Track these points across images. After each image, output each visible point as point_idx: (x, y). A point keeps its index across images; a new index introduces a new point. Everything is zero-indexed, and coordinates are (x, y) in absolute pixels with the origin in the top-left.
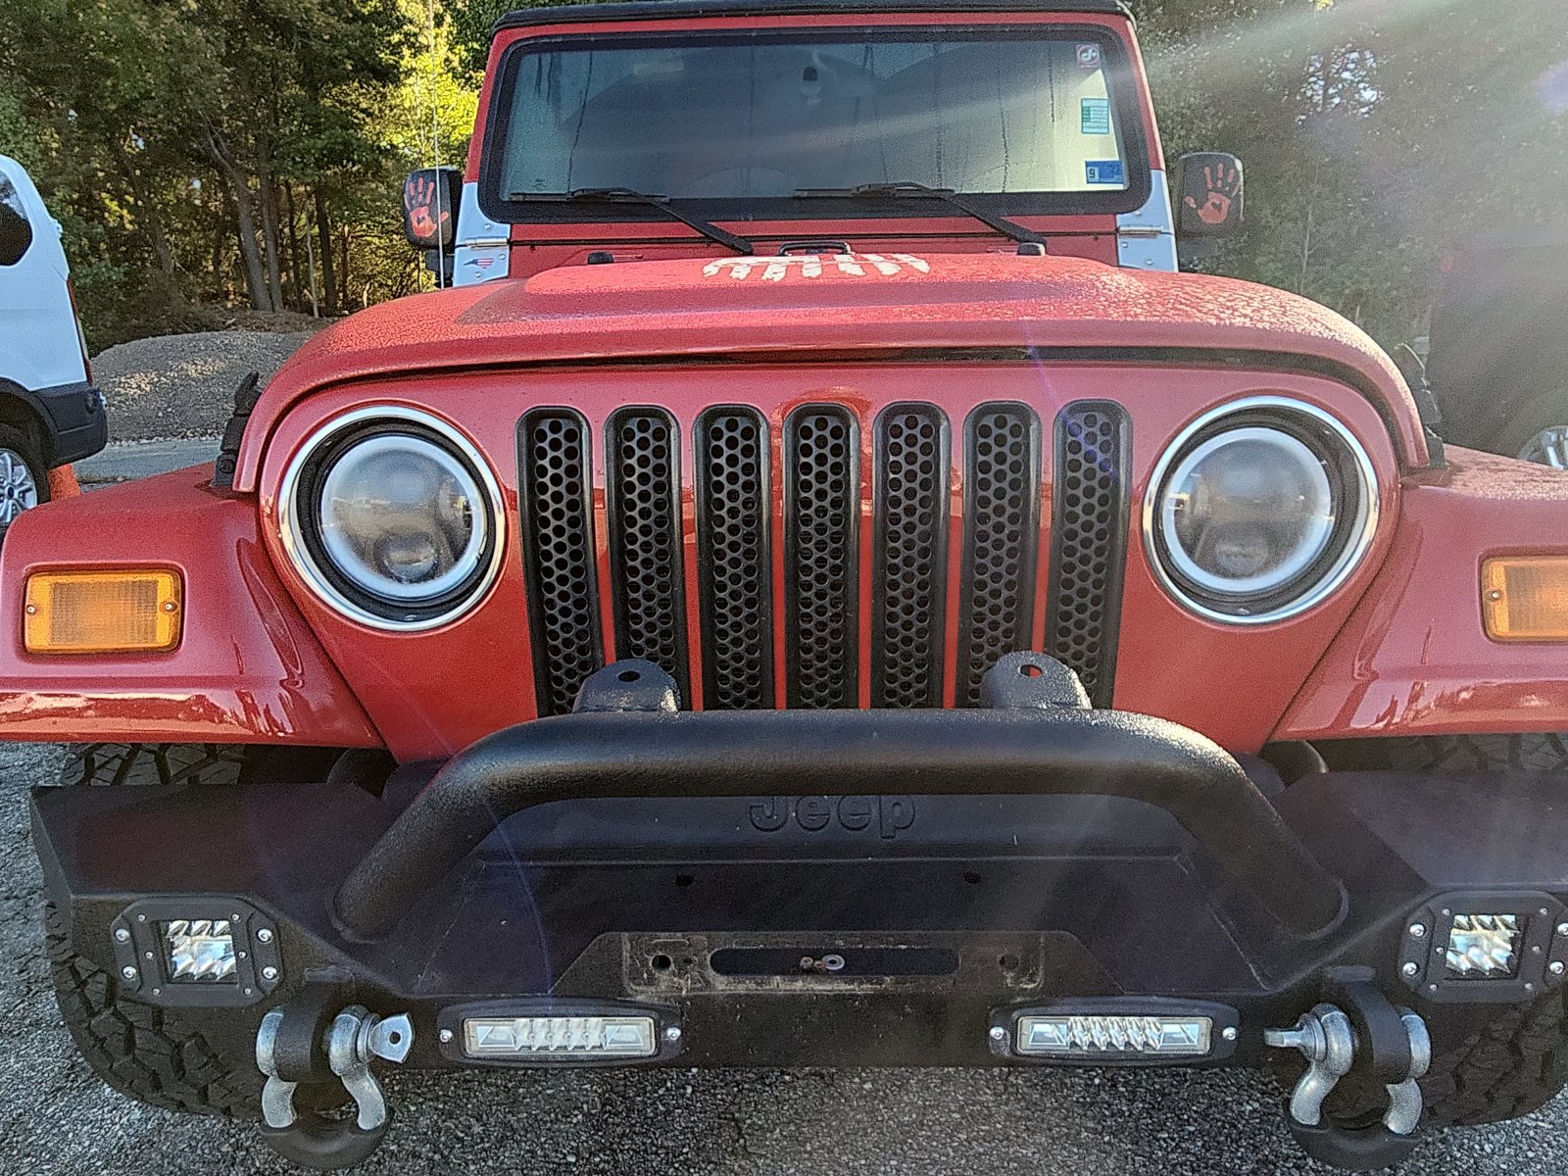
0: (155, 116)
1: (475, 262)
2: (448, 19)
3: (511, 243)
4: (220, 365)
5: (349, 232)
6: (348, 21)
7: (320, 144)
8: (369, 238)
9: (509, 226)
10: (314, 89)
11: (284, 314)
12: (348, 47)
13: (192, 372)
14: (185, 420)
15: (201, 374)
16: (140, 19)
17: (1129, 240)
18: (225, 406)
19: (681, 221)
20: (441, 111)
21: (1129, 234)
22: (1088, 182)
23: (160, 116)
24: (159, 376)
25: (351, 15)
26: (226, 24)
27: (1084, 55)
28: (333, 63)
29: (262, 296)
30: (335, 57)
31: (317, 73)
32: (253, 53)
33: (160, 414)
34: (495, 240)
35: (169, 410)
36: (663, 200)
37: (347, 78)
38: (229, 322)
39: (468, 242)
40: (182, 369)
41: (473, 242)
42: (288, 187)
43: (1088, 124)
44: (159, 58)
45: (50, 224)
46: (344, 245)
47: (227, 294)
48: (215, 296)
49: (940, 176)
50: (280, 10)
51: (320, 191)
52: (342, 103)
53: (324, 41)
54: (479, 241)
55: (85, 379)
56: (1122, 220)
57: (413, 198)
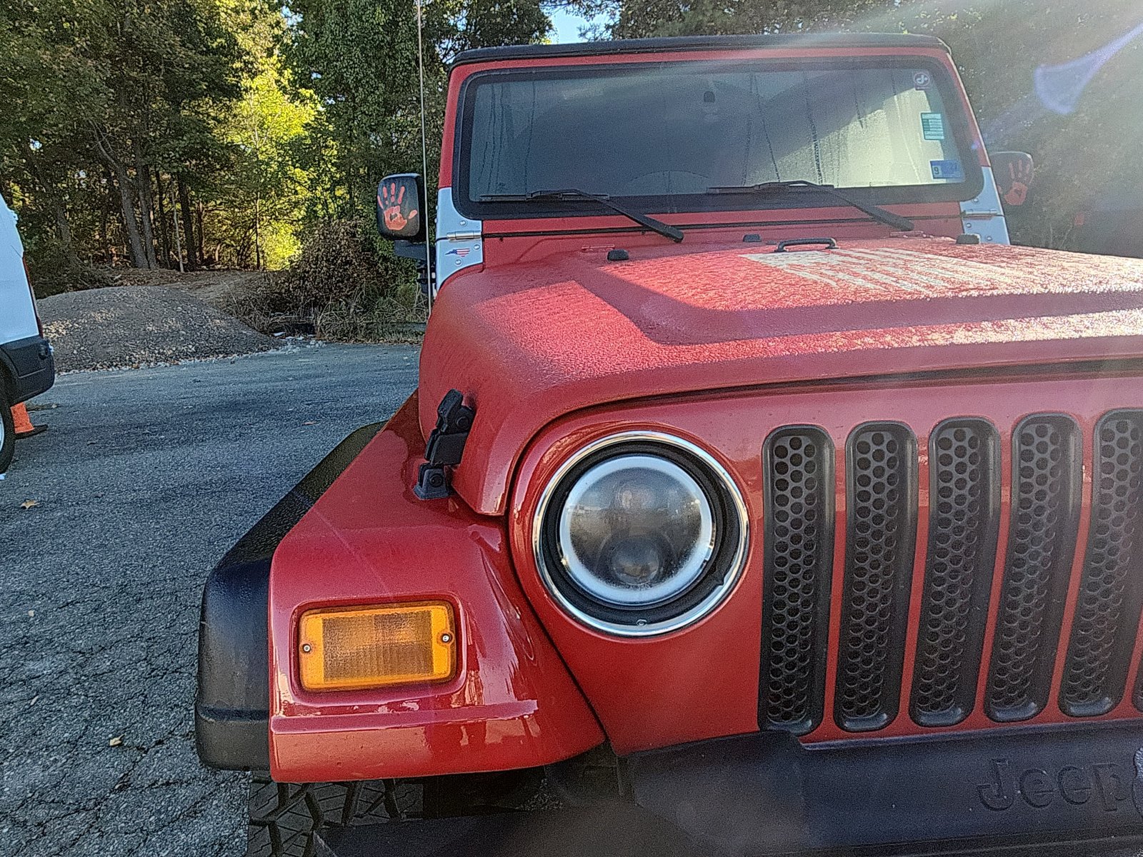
0: (57, 125)
1: (455, 252)
2: (276, 52)
3: (483, 236)
4: (119, 312)
5: (203, 208)
6: (202, 53)
7: (183, 144)
8: (217, 212)
9: (480, 222)
10: (177, 104)
11: (157, 270)
12: (202, 72)
13: (98, 317)
14: (96, 355)
15: (106, 319)
16: (44, 54)
17: (972, 222)
18: (127, 344)
19: (623, 214)
20: (270, 117)
21: (973, 217)
22: (934, 178)
23: (60, 126)
24: (73, 322)
25: (205, 49)
26: (109, 57)
27: (918, 79)
28: (191, 83)
29: (140, 257)
30: (194, 80)
31: (179, 92)
32: (130, 78)
33: (75, 352)
34: (472, 234)
35: (82, 348)
36: (604, 198)
37: (202, 94)
38: (117, 277)
39: (449, 236)
40: (91, 317)
41: (454, 236)
42: (157, 176)
43: (929, 133)
44: (59, 83)
45: (8, 213)
46: (200, 217)
47: (112, 256)
48: (102, 258)
49: (820, 175)
50: (150, 46)
51: (183, 179)
52: (197, 113)
53: (185, 68)
54: (458, 235)
55: (38, 334)
56: (964, 206)
57: (386, 199)
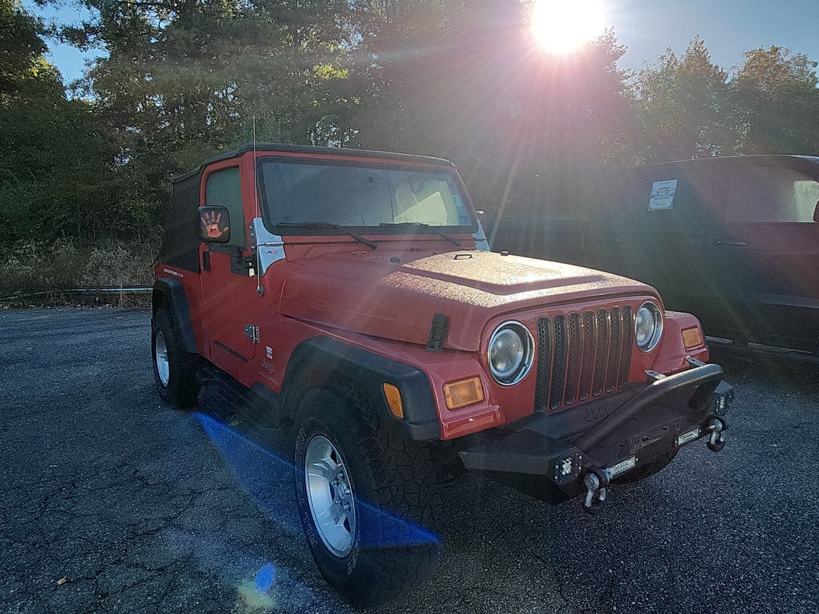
3: (284, 244)
9: (281, 237)
17: (477, 242)
19: (349, 235)
21: (477, 240)
34: (278, 243)
39: (265, 244)
54: (270, 243)
56: (474, 235)
57: (208, 220)
